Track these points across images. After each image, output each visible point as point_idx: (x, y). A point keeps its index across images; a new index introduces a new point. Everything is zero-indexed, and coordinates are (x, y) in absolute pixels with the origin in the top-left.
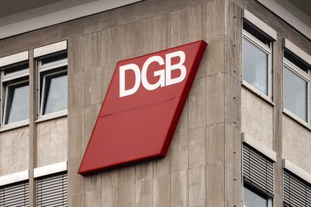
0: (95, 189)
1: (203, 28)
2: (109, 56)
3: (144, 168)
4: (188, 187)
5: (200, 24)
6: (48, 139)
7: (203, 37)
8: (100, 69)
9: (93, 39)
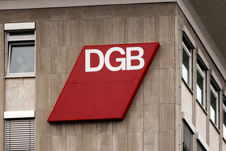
0: (60, 135)
1: (156, 34)
2: (74, 39)
3: (104, 126)
4: (143, 145)
5: (154, 30)
6: (16, 91)
7: (157, 40)
8: (65, 48)
9: (58, 25)
